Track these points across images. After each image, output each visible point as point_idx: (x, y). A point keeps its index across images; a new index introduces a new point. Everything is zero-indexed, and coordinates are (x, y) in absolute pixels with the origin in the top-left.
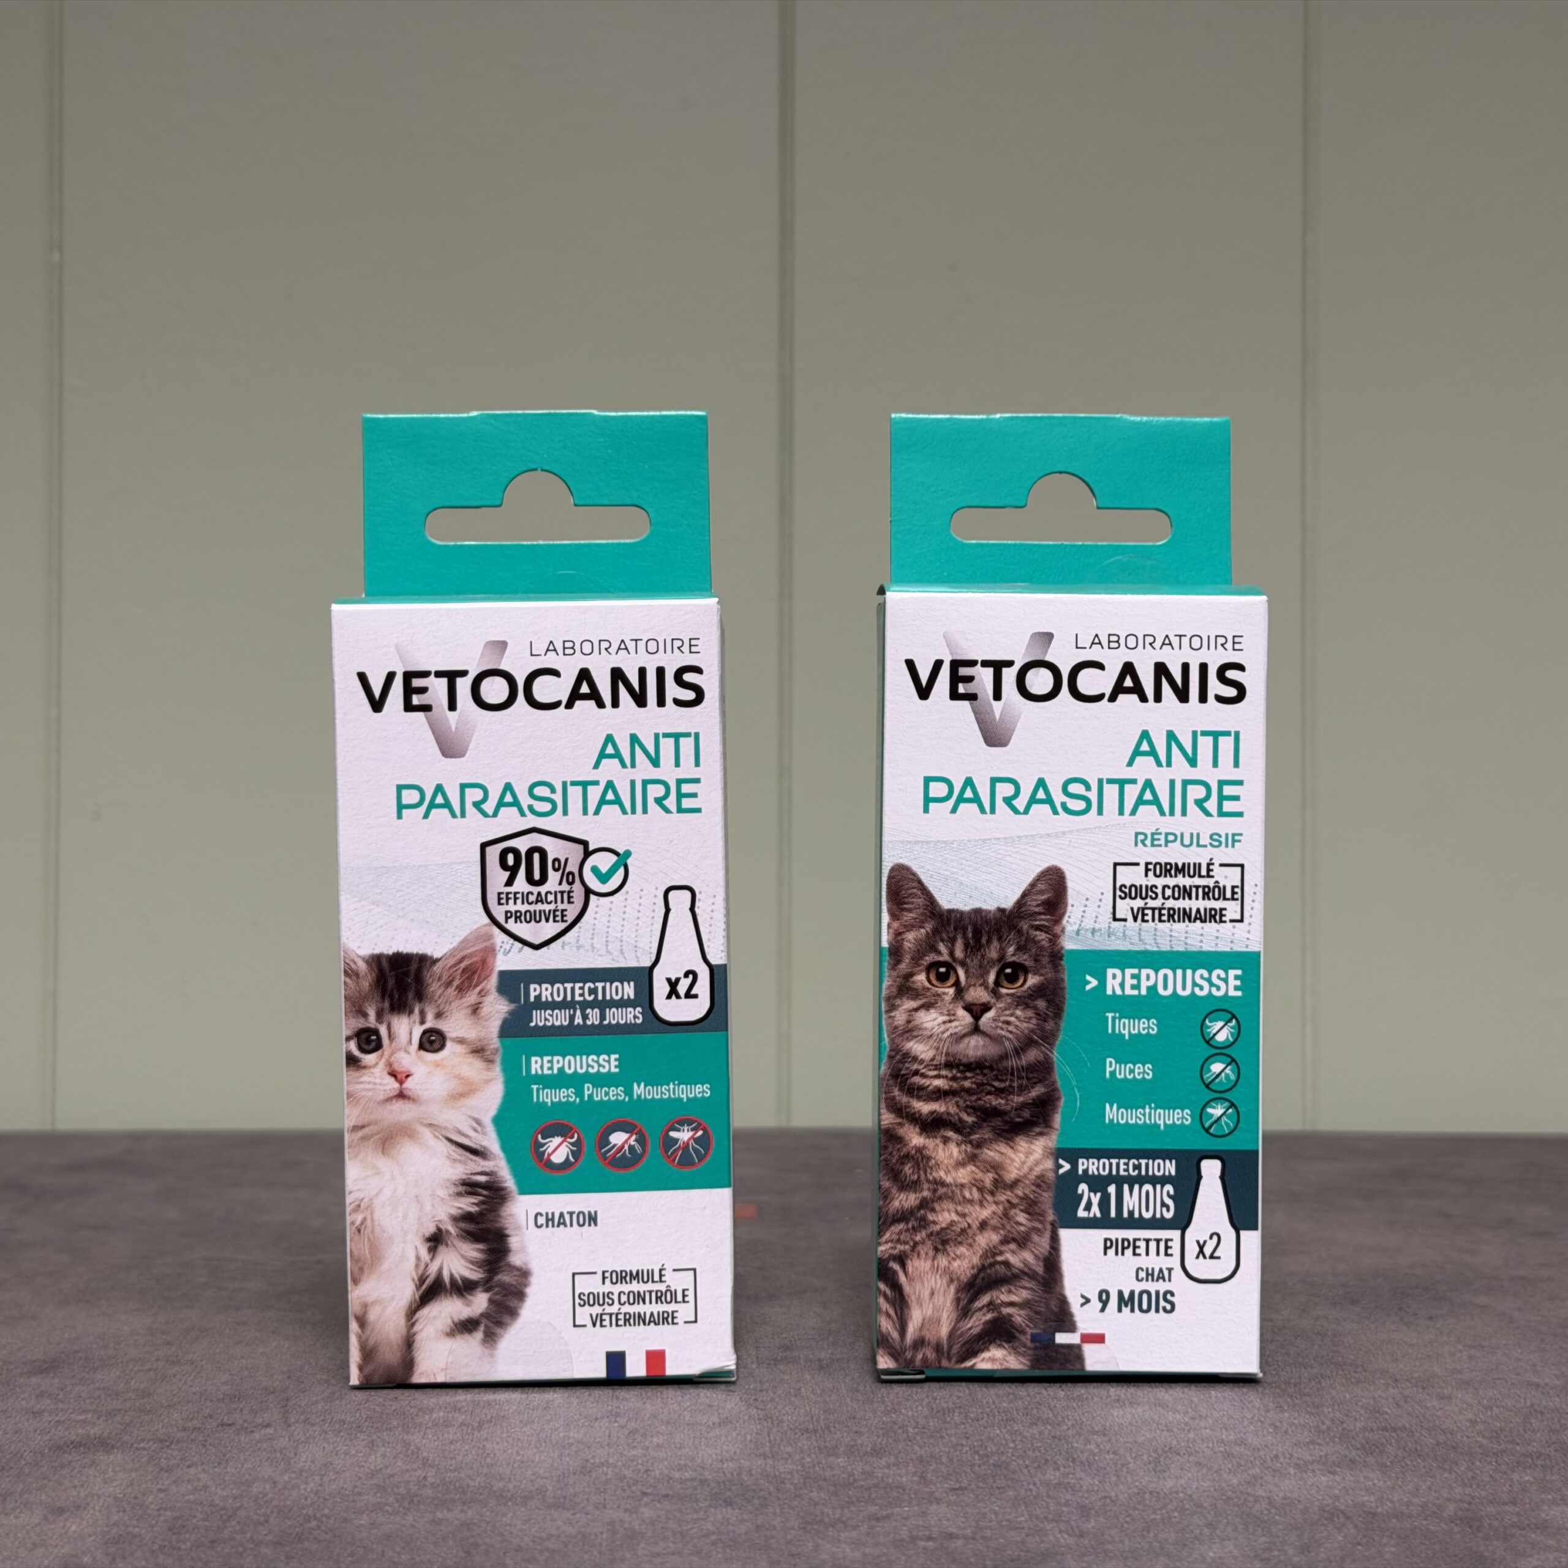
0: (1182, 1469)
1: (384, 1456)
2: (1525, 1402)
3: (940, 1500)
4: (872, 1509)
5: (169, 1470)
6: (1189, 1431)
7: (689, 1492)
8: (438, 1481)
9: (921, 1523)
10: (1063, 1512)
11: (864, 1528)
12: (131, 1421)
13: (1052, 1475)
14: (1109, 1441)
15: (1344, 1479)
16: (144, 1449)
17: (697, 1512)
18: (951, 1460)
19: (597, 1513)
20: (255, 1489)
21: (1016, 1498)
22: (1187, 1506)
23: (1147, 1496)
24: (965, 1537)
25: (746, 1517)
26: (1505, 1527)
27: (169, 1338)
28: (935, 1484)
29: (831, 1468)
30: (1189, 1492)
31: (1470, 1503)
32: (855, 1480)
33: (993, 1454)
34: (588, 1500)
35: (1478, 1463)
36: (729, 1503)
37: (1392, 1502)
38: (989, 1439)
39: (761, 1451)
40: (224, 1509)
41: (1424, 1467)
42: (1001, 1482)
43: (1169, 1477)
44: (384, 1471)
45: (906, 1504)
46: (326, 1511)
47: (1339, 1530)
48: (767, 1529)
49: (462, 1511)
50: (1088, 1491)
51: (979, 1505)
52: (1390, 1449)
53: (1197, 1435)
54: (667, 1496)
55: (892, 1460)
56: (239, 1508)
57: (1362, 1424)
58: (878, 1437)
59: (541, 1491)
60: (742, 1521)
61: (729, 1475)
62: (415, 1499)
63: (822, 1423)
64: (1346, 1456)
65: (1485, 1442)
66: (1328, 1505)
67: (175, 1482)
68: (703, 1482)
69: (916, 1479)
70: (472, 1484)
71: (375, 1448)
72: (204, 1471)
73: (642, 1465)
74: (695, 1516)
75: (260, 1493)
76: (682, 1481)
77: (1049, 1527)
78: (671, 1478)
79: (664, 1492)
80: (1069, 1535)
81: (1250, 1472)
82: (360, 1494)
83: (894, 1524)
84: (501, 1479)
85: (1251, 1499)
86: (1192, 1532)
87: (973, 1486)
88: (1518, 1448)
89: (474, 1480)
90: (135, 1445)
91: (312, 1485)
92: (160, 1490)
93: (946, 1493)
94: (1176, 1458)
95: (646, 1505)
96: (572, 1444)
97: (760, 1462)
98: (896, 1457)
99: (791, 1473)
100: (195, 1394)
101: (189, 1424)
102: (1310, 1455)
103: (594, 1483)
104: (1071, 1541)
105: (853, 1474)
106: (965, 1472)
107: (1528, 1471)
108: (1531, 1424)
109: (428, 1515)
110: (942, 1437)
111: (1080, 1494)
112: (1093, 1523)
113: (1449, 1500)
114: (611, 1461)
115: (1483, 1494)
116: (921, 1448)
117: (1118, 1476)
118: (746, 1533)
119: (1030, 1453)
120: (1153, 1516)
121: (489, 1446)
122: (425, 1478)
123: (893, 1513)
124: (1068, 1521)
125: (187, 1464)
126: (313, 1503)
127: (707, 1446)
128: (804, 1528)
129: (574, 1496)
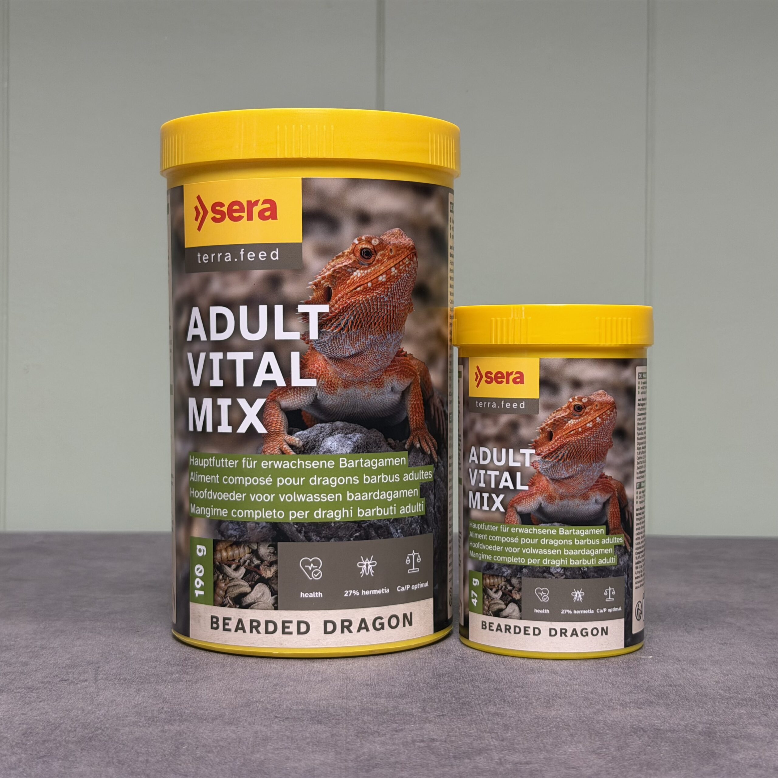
0: (561, 706)
1: (143, 696)
2: (746, 672)
3: (432, 721)
4: (395, 726)
5: (29, 703)
6: (567, 686)
7: (300, 716)
8: (169, 710)
9: (419, 733)
10: (495, 727)
11: (388, 736)
12: (15, 678)
13: (492, 709)
14: (524, 691)
15: (645, 712)
16: (19, 692)
17: (302, 727)
18: (440, 701)
19: (249, 727)
20: (72, 714)
21: (471, 720)
22: (561, 725)
23: (540, 720)
24: (441, 741)
25: (327, 729)
26: (727, 737)
27: (43, 636)
28: (429, 713)
29: (377, 704)
30: (563, 718)
31: (710, 724)
32: (388, 711)
33: (463, 697)
34: (246, 720)
35: (717, 704)
36: (320, 722)
37: (669, 724)
38: (462, 689)
39: (341, 695)
40: (53, 724)
41: (689, 705)
42: (465, 712)
43: (554, 710)
44: (142, 704)
45: (413, 723)
46: (107, 725)
47: (640, 739)
48: (337, 736)
49: (179, 726)
50: (509, 717)
51: (451, 724)
52: (672, 696)
53: (571, 688)
54: (288, 718)
55: (409, 700)
56: (61, 724)
57: (659, 683)
58: (404, 688)
59: (222, 716)
60: (325, 731)
61: (322, 708)
62: (155, 719)
63: (376, 681)
64: (647, 700)
65: (722, 692)
66: (635, 725)
67: (31, 710)
68: (308, 711)
69: (420, 710)
70: (187, 711)
71: (140, 692)
72: (48, 704)
73: (278, 702)
74: (301, 729)
75: (75, 715)
76: (297, 711)
77: (486, 735)
78: (291, 709)
79: (287, 716)
80: (497, 740)
81: (597, 707)
82: (127, 716)
83: (405, 734)
84: (202, 709)
85: (595, 721)
86: (561, 739)
87: (449, 714)
88: (739, 696)
89: (188, 710)
90: (15, 690)
91: (103, 711)
92: (23, 714)
93: (435, 717)
94: (558, 700)
95: (275, 724)
96: (243, 691)
97: (339, 701)
98: (411, 699)
99: (355, 707)
100: (51, 664)
101: (45, 680)
102: (630, 699)
103: (251, 711)
104: (496, 743)
105: (387, 708)
106: (447, 707)
107: (743, 708)
108: (747, 683)
109: (160, 727)
110: (437, 689)
111: (505, 718)
112: (509, 734)
113: (700, 722)
114: (262, 700)
115: (718, 719)
116: (425, 694)
117: (526, 709)
118: (326, 738)
119: (482, 697)
120: (542, 730)
121: (199, 691)
122: (163, 708)
123: (405, 728)
124: (497, 733)
125: (40, 700)
126: (101, 721)
127: (313, 692)
128: (357, 735)
129: (239, 718)
